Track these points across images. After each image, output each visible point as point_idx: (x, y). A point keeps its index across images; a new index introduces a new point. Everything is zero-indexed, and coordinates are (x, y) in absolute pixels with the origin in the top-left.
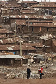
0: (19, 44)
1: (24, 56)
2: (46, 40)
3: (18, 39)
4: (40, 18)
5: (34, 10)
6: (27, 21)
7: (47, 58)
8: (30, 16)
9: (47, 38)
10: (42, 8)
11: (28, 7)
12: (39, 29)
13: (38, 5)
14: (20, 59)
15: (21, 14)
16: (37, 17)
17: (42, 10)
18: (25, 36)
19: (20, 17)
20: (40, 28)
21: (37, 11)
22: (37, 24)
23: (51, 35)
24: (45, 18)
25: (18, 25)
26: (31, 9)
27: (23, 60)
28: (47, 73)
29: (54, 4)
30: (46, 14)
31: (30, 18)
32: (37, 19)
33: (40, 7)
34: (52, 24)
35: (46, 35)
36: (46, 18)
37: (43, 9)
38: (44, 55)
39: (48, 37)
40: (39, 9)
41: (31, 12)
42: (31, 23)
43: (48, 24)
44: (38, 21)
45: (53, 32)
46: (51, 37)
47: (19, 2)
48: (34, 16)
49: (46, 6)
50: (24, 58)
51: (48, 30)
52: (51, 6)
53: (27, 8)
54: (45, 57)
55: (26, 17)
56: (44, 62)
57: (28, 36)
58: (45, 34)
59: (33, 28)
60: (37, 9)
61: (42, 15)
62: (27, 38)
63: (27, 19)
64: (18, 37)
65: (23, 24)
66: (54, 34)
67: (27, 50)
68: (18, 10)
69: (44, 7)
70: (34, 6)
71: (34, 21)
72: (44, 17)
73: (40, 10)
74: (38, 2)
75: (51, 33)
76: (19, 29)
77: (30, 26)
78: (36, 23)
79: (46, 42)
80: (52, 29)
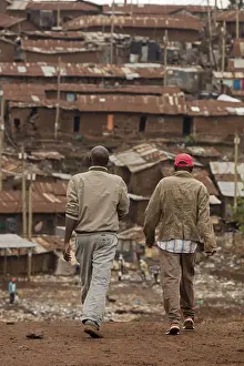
0: (17, 187)
1: (40, 239)
2: (137, 169)
3: (12, 167)
4: (108, 75)
5: (82, 39)
6: (51, 86)
7: (143, 247)
8: (67, 68)
9: (141, 161)
10: (118, 29)
11: (55, 25)
12: (106, 124)
13: (99, 19)
14: (23, 253)
15: (23, 56)
16: (97, 71)
17: (119, 41)
18: (43, 154)
19: (22, 70)
20: (110, 118)
21: (97, 46)
22: (97, 101)
23: (158, 146)
24: (131, 75)
25: (11, 105)
26: (70, 35)
27: (35, 256)
28: (142, 312)
29: (171, 13)
30: (133, 57)
31: (63, 72)
32: (96, 79)
33: (107, 29)
34: (161, 103)
35: (135, 150)
36: (137, 75)
37: (122, 36)
38: (129, 237)
39: (144, 157)
40: (106, 35)
41: (70, 50)
42: (70, 98)
43: (145, 98)
44: (101, 87)
45: (165, 135)
46: (158, 157)
47: (16, 6)
48: (83, 68)
49: (134, 24)
50: (40, 250)
51: (142, 127)
52: (156, 21)
53: (49, 29)
54: (134, 243)
55: (48, 71)
56: (128, 265)
57: (55, 154)
58: (131, 145)
59: (77, 118)
60: (95, 34)
61: (115, 62)
62: (52, 160)
63: (53, 79)
64: (12, 157)
65: (36, 99)
66: (169, 144)
67: (54, 214)
68: (13, 38)
69: (127, 29)
70: (82, 22)
71: (84, 87)
72: (128, 71)
73: (107, 40)
74: (100, 7)
75: (158, 140)
76: (17, 122)
77: (63, 111)
78: (92, 97)
79: (134, 180)
80: (162, 121)
